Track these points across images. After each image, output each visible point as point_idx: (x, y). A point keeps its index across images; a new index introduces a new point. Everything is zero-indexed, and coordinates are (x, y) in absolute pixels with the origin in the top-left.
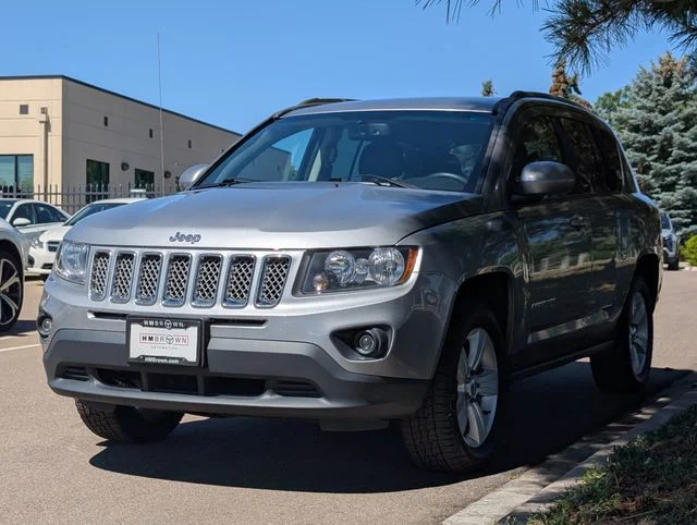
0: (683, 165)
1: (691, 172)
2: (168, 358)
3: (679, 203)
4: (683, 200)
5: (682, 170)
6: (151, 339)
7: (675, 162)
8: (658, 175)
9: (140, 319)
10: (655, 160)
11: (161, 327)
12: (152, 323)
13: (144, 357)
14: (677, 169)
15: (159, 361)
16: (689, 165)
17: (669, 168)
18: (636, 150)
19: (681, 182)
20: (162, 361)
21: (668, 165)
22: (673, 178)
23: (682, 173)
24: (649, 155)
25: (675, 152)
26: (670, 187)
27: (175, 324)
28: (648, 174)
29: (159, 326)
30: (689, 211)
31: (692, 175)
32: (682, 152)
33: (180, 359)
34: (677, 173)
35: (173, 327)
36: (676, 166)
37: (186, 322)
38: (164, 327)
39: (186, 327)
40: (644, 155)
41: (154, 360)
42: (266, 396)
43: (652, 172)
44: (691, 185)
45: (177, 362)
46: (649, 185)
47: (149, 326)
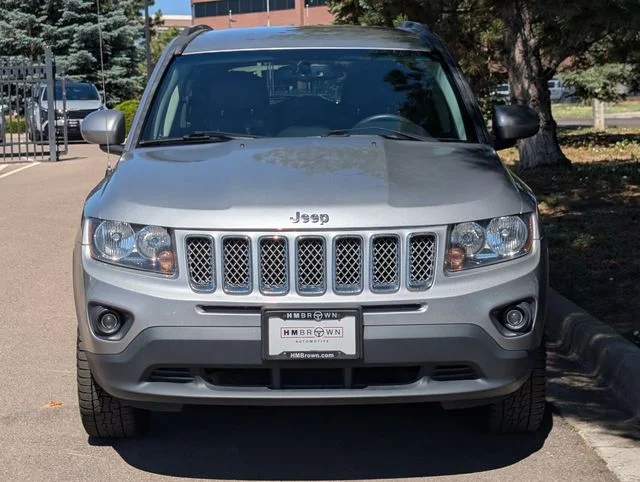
0: (75, 27)
1: (84, 34)
2: (320, 353)
3: (74, 68)
4: (77, 64)
5: (75, 32)
6: (294, 332)
7: (65, 24)
8: (48, 38)
9: (282, 313)
10: (44, 22)
11: (310, 319)
12: (297, 315)
13: (288, 353)
14: (69, 31)
15: (309, 356)
16: (81, 27)
17: (60, 30)
18: (24, 10)
19: (74, 45)
20: (313, 356)
21: (59, 27)
22: (66, 41)
23: (75, 36)
24: (38, 16)
25: (66, 13)
26: (62, 51)
27: (327, 315)
28: (38, 36)
29: (306, 318)
30: (85, 76)
31: (84, 37)
32: (73, 13)
33: (335, 353)
34: (69, 35)
35: (324, 318)
36: (68, 28)
37: (340, 312)
38: (312, 318)
39: (339, 318)
40: (33, 16)
41: (302, 356)
42: (421, 383)
43: (42, 34)
44: (85, 48)
45: (332, 356)
46: (41, 48)
47: (293, 318)
